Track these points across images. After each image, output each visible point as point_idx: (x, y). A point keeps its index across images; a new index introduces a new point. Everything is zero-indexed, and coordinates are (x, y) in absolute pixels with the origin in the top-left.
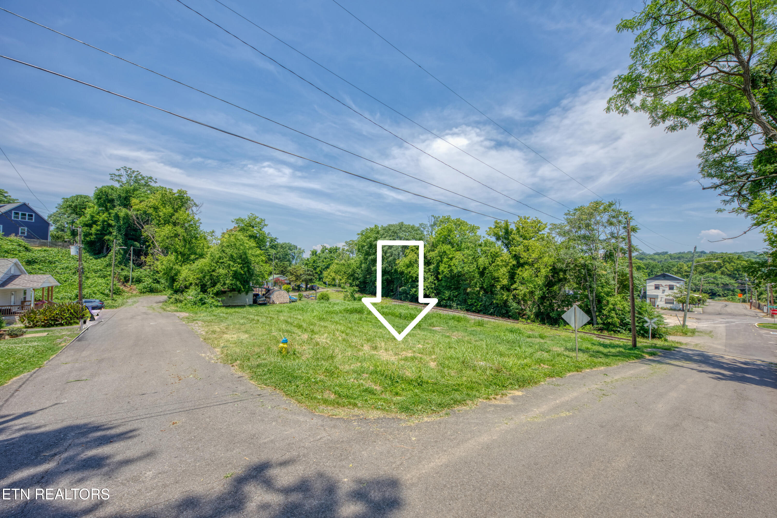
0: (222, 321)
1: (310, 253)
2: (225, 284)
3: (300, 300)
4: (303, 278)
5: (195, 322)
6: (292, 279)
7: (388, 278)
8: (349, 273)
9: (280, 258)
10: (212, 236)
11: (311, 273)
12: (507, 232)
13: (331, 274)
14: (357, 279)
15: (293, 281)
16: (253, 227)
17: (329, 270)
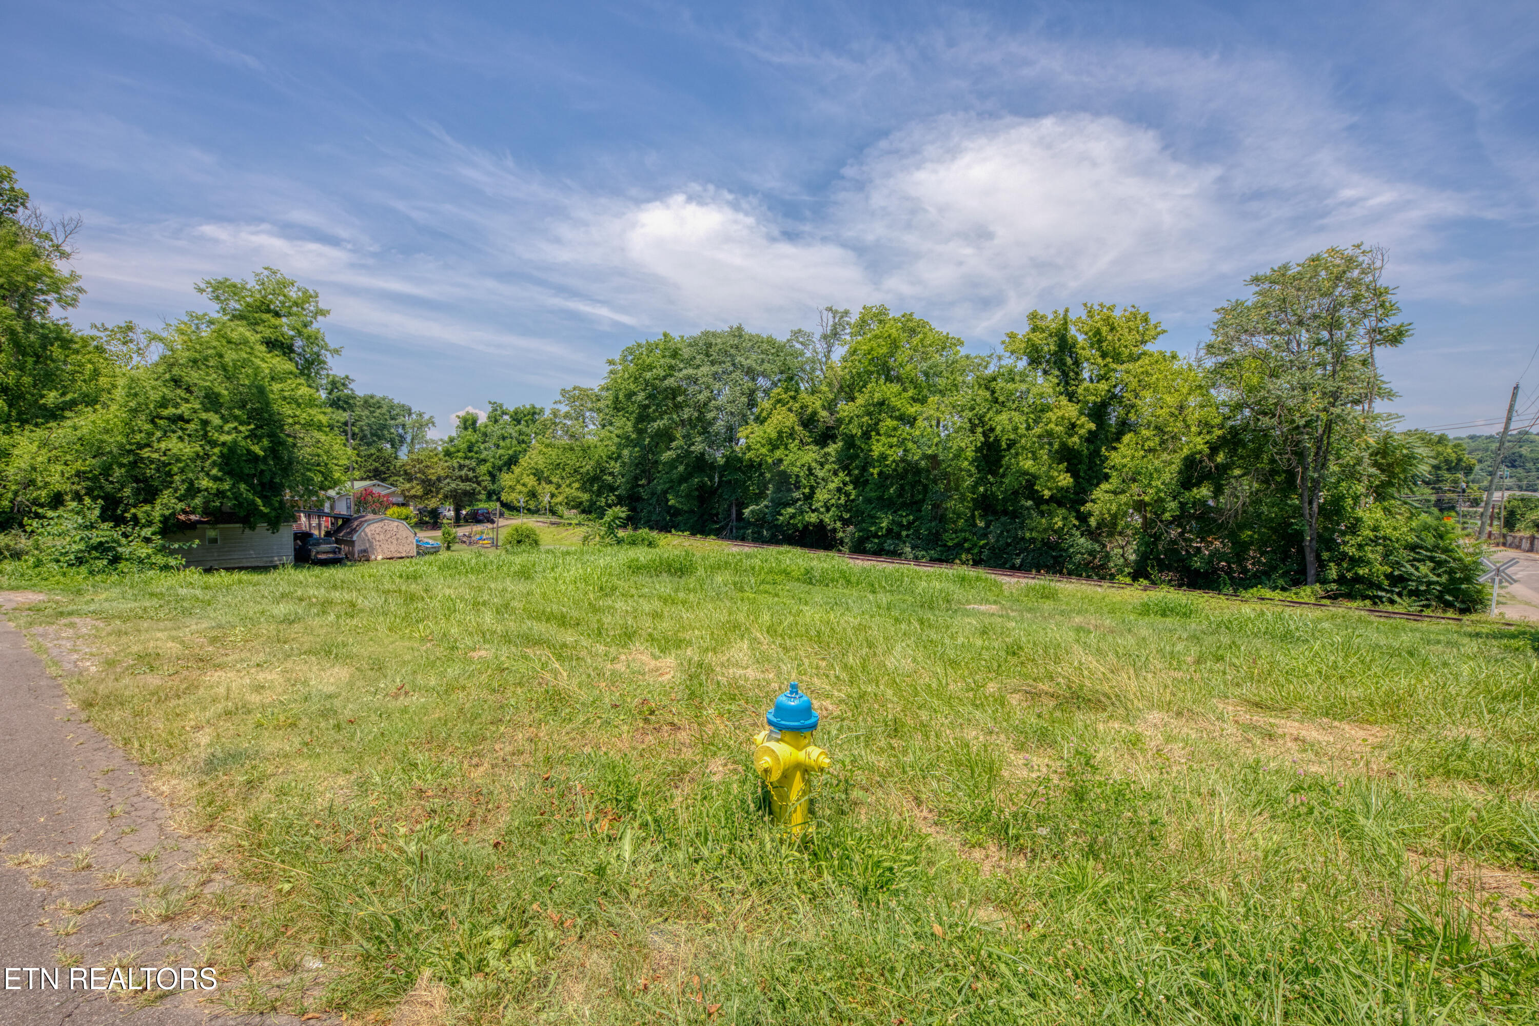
0: (187, 613)
1: (457, 422)
2: (192, 491)
3: (448, 548)
4: (447, 488)
5: (63, 621)
6: (413, 492)
7: (704, 484)
8: (588, 473)
9: (365, 436)
10: (125, 343)
11: (471, 474)
12: (1064, 345)
13: (526, 479)
14: (612, 489)
15: (415, 497)
16: (277, 314)
17: (517, 470)
